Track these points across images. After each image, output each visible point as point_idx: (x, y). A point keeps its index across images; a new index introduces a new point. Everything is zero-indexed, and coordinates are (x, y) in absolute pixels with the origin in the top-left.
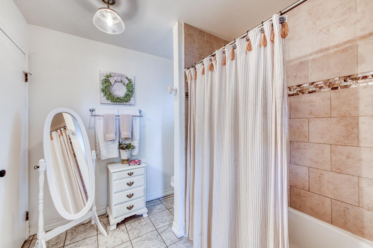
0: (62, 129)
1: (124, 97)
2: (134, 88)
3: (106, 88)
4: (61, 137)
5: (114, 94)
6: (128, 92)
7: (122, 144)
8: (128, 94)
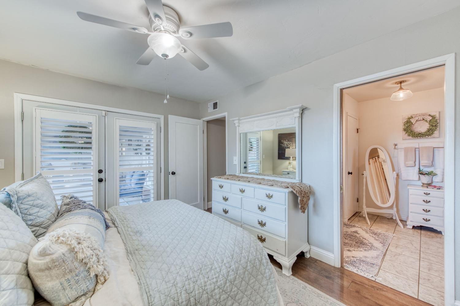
0: (376, 158)
1: (426, 132)
2: (438, 122)
3: (407, 127)
4: (376, 163)
5: (415, 131)
6: (431, 127)
7: (423, 170)
8: (430, 129)
